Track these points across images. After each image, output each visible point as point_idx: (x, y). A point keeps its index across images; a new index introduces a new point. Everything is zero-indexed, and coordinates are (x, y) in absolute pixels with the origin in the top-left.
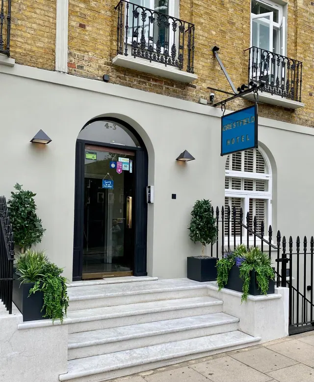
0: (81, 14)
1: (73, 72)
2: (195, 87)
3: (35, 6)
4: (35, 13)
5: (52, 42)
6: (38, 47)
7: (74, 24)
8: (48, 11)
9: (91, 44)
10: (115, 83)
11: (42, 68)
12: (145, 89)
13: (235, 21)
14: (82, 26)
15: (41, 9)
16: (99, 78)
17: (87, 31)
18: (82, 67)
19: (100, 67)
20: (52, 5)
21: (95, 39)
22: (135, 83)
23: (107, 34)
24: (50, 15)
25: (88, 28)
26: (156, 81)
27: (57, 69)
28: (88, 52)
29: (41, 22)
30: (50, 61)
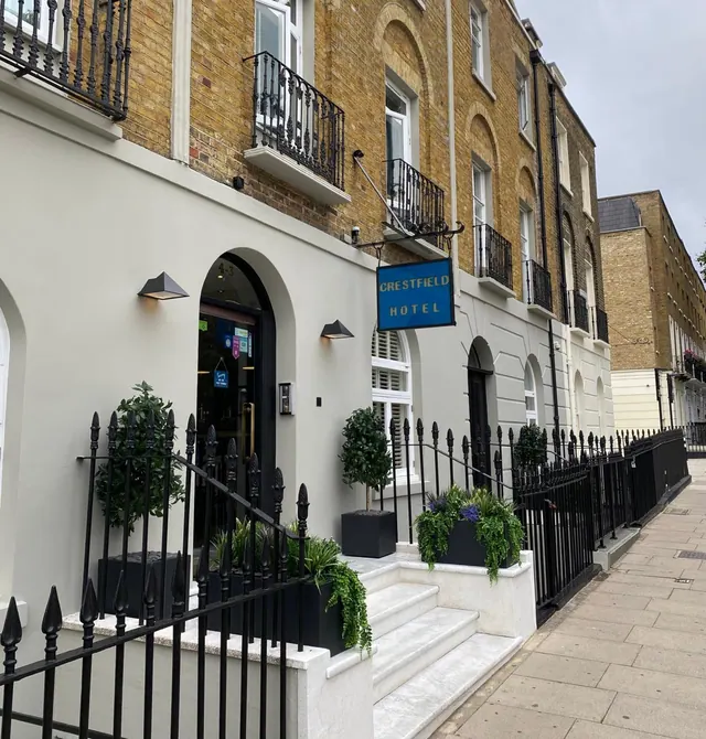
0: (206, 60)
1: (195, 165)
2: (335, 213)
3: (144, 31)
4: (143, 43)
5: (167, 104)
6: (147, 109)
7: (196, 76)
8: (161, 46)
9: (217, 118)
10: (247, 194)
11: (152, 150)
12: (281, 209)
13: (373, 112)
14: (207, 83)
15: (153, 41)
16: (227, 181)
17: (212, 92)
18: (205, 158)
19: (229, 161)
20: (166, 35)
21: (222, 110)
22: (271, 197)
23: (238, 104)
24: (163, 52)
25: (214, 88)
26: (294, 196)
27: (176, 156)
28: (214, 131)
29: (151, 63)
30: (163, 138)
